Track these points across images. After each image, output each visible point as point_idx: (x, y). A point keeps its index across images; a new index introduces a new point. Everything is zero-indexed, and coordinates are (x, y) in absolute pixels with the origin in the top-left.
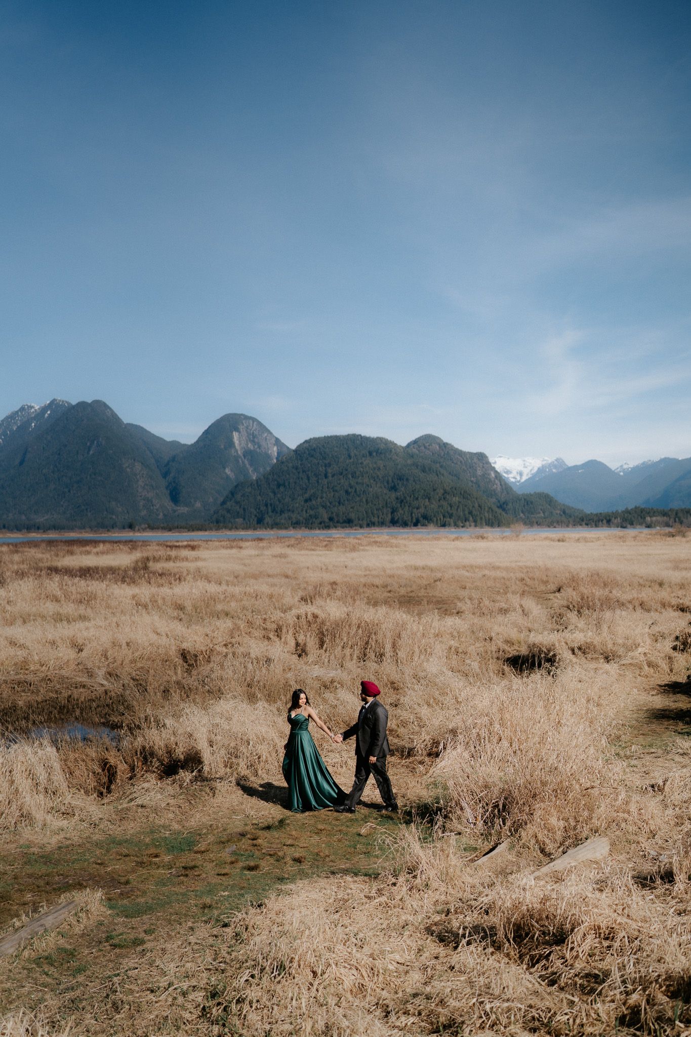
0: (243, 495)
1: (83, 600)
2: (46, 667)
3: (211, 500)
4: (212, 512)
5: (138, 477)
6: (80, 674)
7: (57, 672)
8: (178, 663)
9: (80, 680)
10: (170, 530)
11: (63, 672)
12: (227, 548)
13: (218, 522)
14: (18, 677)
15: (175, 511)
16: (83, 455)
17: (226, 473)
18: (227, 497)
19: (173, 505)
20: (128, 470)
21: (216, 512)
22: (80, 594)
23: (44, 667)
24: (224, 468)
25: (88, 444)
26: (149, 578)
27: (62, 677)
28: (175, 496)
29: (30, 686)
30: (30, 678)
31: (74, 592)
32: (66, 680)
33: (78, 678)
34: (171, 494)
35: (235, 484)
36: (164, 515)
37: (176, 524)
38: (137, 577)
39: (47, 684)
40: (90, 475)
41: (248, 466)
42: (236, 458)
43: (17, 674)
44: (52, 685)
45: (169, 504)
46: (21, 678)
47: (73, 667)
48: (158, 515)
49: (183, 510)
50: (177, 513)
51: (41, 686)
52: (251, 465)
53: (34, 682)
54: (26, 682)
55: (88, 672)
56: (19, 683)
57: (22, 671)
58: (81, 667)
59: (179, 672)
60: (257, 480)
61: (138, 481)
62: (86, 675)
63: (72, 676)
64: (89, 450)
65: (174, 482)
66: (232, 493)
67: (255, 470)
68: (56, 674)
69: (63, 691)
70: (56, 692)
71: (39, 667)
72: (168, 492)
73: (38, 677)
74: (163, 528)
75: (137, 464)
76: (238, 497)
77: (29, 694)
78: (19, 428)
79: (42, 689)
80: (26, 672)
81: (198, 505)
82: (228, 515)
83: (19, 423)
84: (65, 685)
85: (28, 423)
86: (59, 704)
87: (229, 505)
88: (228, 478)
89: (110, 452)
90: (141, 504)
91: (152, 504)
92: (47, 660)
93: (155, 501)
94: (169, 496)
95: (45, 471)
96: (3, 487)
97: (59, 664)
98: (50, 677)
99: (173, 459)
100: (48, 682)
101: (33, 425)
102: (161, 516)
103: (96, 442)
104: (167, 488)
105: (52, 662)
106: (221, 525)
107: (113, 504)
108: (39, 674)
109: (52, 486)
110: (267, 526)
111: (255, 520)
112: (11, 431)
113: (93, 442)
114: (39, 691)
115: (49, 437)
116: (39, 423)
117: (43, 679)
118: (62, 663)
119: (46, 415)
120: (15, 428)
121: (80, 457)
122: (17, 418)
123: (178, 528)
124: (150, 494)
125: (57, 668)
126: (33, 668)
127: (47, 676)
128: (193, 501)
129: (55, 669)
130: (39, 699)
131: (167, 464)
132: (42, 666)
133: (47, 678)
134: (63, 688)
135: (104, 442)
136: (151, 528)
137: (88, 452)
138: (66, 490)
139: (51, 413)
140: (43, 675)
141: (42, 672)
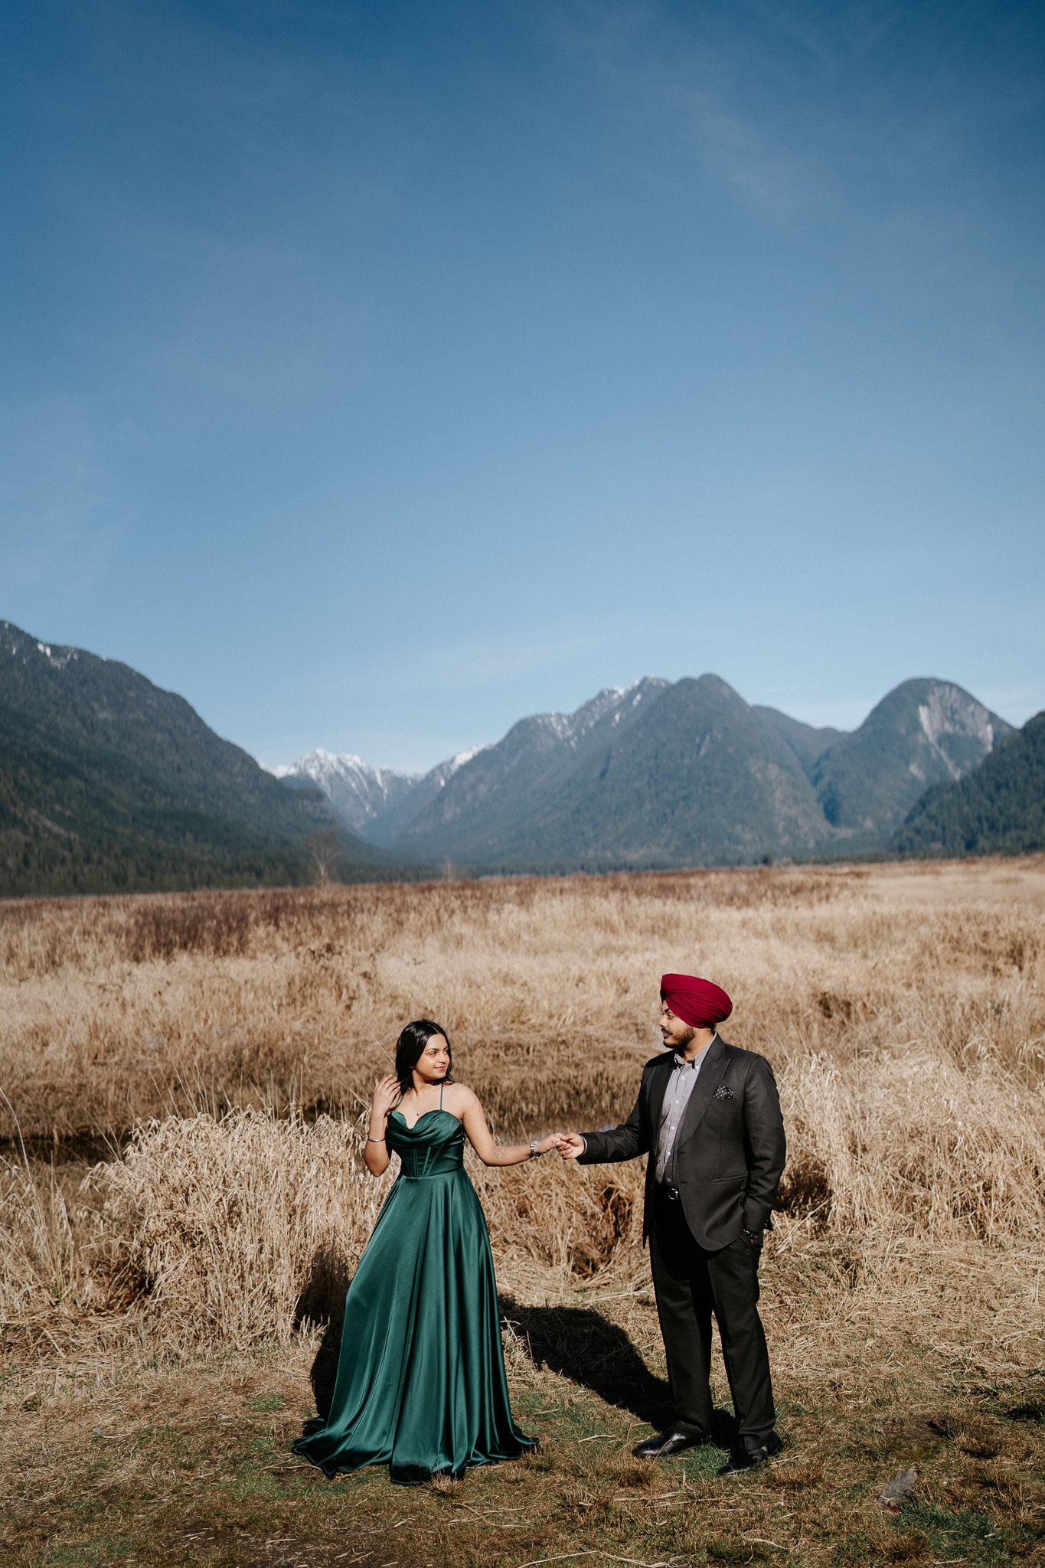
0: (941, 805)
1: (657, 929)
2: (559, 1019)
3: (889, 815)
4: (891, 833)
5: (774, 785)
6: (622, 1033)
7: (578, 1028)
8: (812, 1018)
9: (622, 1044)
10: (826, 863)
11: (589, 1030)
12: (915, 874)
13: (901, 849)
14: (507, 1035)
15: (832, 836)
16: (691, 757)
17: (911, 774)
18: (914, 809)
19: (830, 826)
20: (759, 776)
21: (898, 834)
22: (652, 919)
23: (555, 1020)
24: (907, 764)
25: (697, 740)
26: (774, 896)
27: (588, 1039)
28: (832, 813)
29: (528, 1052)
30: (528, 1038)
31: (642, 917)
32: (596, 1044)
33: (617, 1042)
34: (826, 808)
35: (926, 788)
36: (817, 843)
37: (835, 856)
38: (753, 897)
39: (559, 1050)
40: (703, 787)
41: (946, 759)
42: (927, 748)
43: (504, 1030)
44: (569, 1052)
45: (823, 826)
46: (511, 1038)
47: (608, 1019)
48: (806, 842)
49: (845, 833)
50: (835, 839)
51: (548, 1054)
52: (951, 756)
53: (535, 1045)
54: (520, 1046)
55: (637, 1031)
56: (507, 1047)
57: (515, 1026)
58: (624, 1021)
59: (815, 1033)
60: (962, 781)
61: (774, 791)
62: (635, 1035)
63: (606, 1037)
64: (699, 749)
65: (830, 791)
66: (923, 804)
67: (958, 765)
68: (576, 1032)
69: (589, 1065)
70: (577, 1065)
71: (546, 1019)
72: (821, 807)
73: (543, 1037)
74: (815, 862)
75: (770, 766)
76: (933, 808)
77: (526, 1068)
78: (597, 724)
79: (550, 1059)
80: (522, 1027)
81: (869, 824)
82: (918, 839)
83: (597, 717)
84: (592, 1054)
85: (610, 715)
86: (577, 1086)
87: (917, 821)
88: (914, 779)
89: (731, 750)
90: (780, 827)
91: (798, 827)
92: (562, 1006)
93: (801, 822)
94: (823, 814)
95: (636, 784)
96: (578, 811)
97: (582, 1013)
98: (564, 1038)
99: (827, 755)
100: (562, 1047)
101: (617, 717)
102: (812, 844)
103: (708, 737)
104: (819, 800)
105: (570, 1011)
106: (907, 853)
107: (739, 828)
108: (545, 1032)
109: (647, 806)
110: (983, 852)
111: (963, 844)
112: (587, 728)
113: (703, 738)
114: (545, 1063)
115: (640, 735)
116: (624, 715)
117: (552, 1041)
118: (588, 1013)
119: (635, 702)
120: (592, 724)
121: (687, 761)
122: (594, 710)
123: (839, 860)
124: (794, 812)
125: (579, 1022)
126: (535, 1020)
127: (559, 1035)
128: (860, 819)
129: (574, 1023)
130: (543, 1077)
131: (818, 764)
132: (551, 1017)
133: (560, 1039)
134: (589, 1058)
135: (720, 736)
136: (798, 862)
137: (698, 753)
138: (668, 811)
139: (642, 698)
140: (552, 1033)
141: (551, 1028)
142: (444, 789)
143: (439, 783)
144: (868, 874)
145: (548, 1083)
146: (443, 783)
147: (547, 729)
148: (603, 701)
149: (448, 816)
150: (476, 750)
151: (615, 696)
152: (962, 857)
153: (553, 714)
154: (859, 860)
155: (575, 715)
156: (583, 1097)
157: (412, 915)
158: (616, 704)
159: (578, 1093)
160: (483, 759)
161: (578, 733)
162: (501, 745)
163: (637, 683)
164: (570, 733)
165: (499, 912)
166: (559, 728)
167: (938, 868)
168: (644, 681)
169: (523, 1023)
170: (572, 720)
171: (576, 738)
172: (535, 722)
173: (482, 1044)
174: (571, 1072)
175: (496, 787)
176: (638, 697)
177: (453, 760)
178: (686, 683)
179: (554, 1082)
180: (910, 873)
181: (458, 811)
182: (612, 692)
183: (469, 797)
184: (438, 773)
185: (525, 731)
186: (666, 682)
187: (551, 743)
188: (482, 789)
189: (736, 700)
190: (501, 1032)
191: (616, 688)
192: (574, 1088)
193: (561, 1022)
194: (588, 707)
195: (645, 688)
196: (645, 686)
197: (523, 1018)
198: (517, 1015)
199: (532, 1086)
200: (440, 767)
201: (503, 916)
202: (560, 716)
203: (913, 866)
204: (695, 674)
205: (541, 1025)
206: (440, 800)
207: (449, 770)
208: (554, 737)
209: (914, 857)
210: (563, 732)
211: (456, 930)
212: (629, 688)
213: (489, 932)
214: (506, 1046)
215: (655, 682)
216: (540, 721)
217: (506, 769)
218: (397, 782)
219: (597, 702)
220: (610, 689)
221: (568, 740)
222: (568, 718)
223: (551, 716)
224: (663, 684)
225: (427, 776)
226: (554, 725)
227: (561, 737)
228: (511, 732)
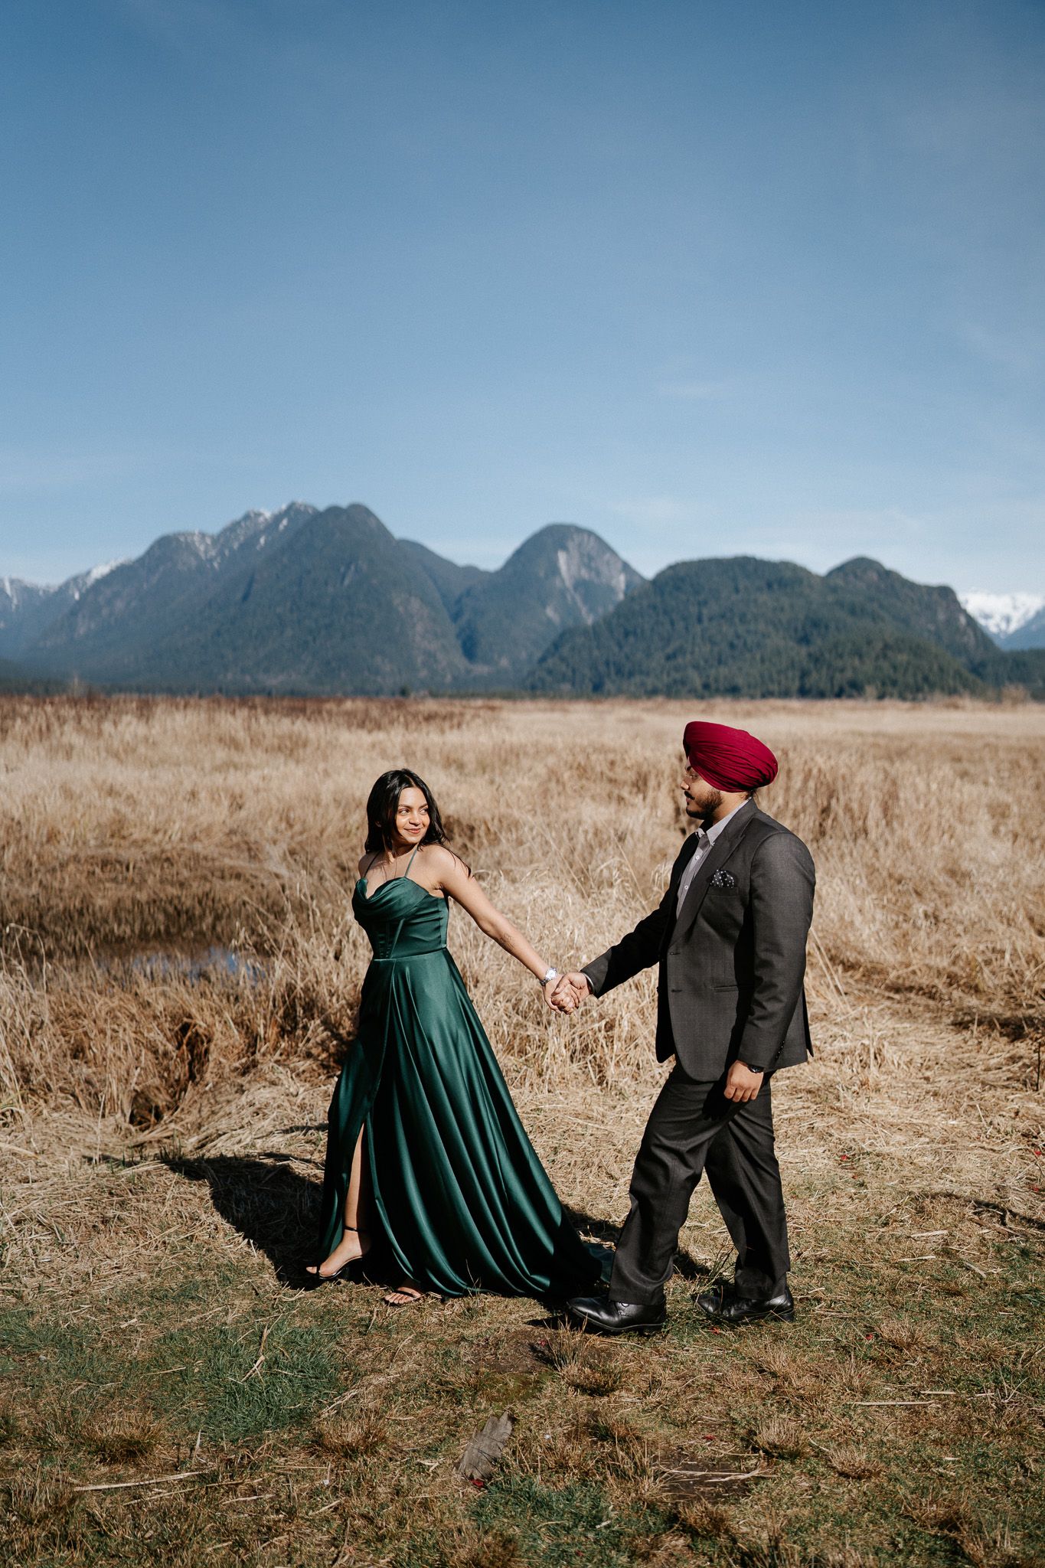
0: (572, 649)
2: (165, 835)
3: (524, 655)
4: (525, 672)
5: (416, 619)
6: (233, 852)
7: (186, 845)
9: (232, 863)
10: (461, 698)
11: (196, 847)
12: (545, 710)
13: (533, 688)
15: (468, 672)
16: (335, 587)
17: (546, 615)
18: (547, 651)
19: (467, 662)
20: (401, 609)
21: (532, 673)
23: (160, 835)
24: (544, 606)
25: (342, 569)
27: (195, 856)
28: (470, 649)
29: (128, 869)
30: (129, 854)
32: (203, 863)
33: (225, 861)
34: (464, 645)
35: (560, 631)
36: (453, 677)
37: (471, 690)
39: (162, 868)
40: (345, 617)
41: (580, 604)
42: (562, 592)
43: (102, 845)
44: (173, 870)
45: (461, 662)
46: (110, 854)
48: (443, 677)
49: (481, 669)
50: (471, 676)
51: (150, 872)
52: (585, 602)
53: (136, 862)
54: (120, 862)
56: (105, 863)
60: (593, 626)
61: (414, 626)
63: (215, 855)
64: (344, 579)
65: (469, 628)
66: (556, 646)
67: (591, 610)
68: (183, 849)
69: (195, 885)
70: (182, 885)
71: (150, 835)
72: (460, 642)
73: (144, 853)
74: (452, 697)
75: (413, 599)
76: (565, 651)
77: (124, 886)
78: (242, 546)
79: (152, 877)
80: (122, 842)
81: (504, 662)
82: (549, 679)
83: (242, 538)
84: (199, 873)
85: (255, 538)
86: (179, 907)
87: (550, 662)
88: (549, 621)
89: (374, 581)
90: (420, 660)
91: (436, 661)
92: (169, 820)
93: (440, 656)
94: (460, 651)
95: (279, 610)
96: (218, 633)
97: (190, 830)
98: (169, 855)
99: (468, 593)
100: (166, 865)
101: (262, 541)
102: (449, 678)
103: (353, 567)
104: (458, 636)
105: (177, 826)
106: (538, 692)
107: (378, 659)
108: (147, 848)
109: (289, 632)
110: (609, 695)
111: (590, 686)
112: (231, 550)
113: (348, 567)
114: (146, 881)
115: (285, 560)
116: (270, 538)
117: (155, 858)
118: (198, 830)
119: (281, 527)
120: (236, 546)
121: (330, 589)
122: (238, 531)
123: (474, 696)
124: (433, 646)
125: (186, 839)
126: (137, 835)
127: (163, 851)
128: (496, 657)
129: (181, 840)
130: (143, 896)
131: (459, 601)
132: (156, 832)
133: (164, 856)
134: (196, 877)
135: (365, 567)
136: (434, 695)
137: (342, 582)
138: (310, 638)
139: (289, 522)
140: (156, 850)
141: (155, 844)
142: (78, 602)
143: (73, 596)
144: (501, 708)
145: (148, 903)
146: (77, 596)
147: (189, 547)
148: (248, 523)
149: (82, 630)
150: (113, 564)
151: (261, 519)
152: (589, 699)
153: (196, 532)
154: (492, 696)
155: (219, 536)
156: (184, 917)
157: (19, 721)
158: (262, 527)
159: (179, 914)
160: (121, 574)
161: (221, 553)
162: (141, 561)
163: (284, 507)
164: (213, 553)
165: (115, 724)
166: (202, 548)
167: (567, 706)
168: (291, 507)
169: (124, 838)
170: (215, 540)
171: (219, 560)
172: (178, 540)
173: (76, 859)
174: (173, 891)
175: (133, 604)
176: (285, 522)
177: (88, 573)
178: (334, 511)
179: (155, 901)
180: (540, 710)
181: (93, 626)
182: (258, 515)
183: (105, 612)
184: (72, 585)
185: (166, 548)
186: (314, 509)
187: (193, 563)
188: (119, 605)
189: (383, 531)
190: (97, 847)
191: (262, 510)
192: (176, 908)
193: (167, 838)
194: (233, 527)
195: (292, 513)
196: (292, 511)
197: (125, 833)
198: (117, 830)
199: (128, 904)
200: (75, 579)
201: (120, 728)
202: (203, 536)
203: (543, 704)
204: (344, 503)
205: (144, 841)
206: (74, 613)
207: (85, 583)
208: (196, 555)
209: (545, 696)
210: (206, 552)
211: (65, 740)
212: (276, 511)
213: (101, 743)
214: (103, 861)
215: (302, 509)
216: (182, 539)
217: (145, 586)
218: (28, 592)
219: (243, 524)
220: (256, 510)
221: (211, 560)
222: (212, 537)
223: (193, 535)
224: (310, 511)
225: (60, 588)
226: (197, 544)
227: (204, 558)
228: (152, 548)
